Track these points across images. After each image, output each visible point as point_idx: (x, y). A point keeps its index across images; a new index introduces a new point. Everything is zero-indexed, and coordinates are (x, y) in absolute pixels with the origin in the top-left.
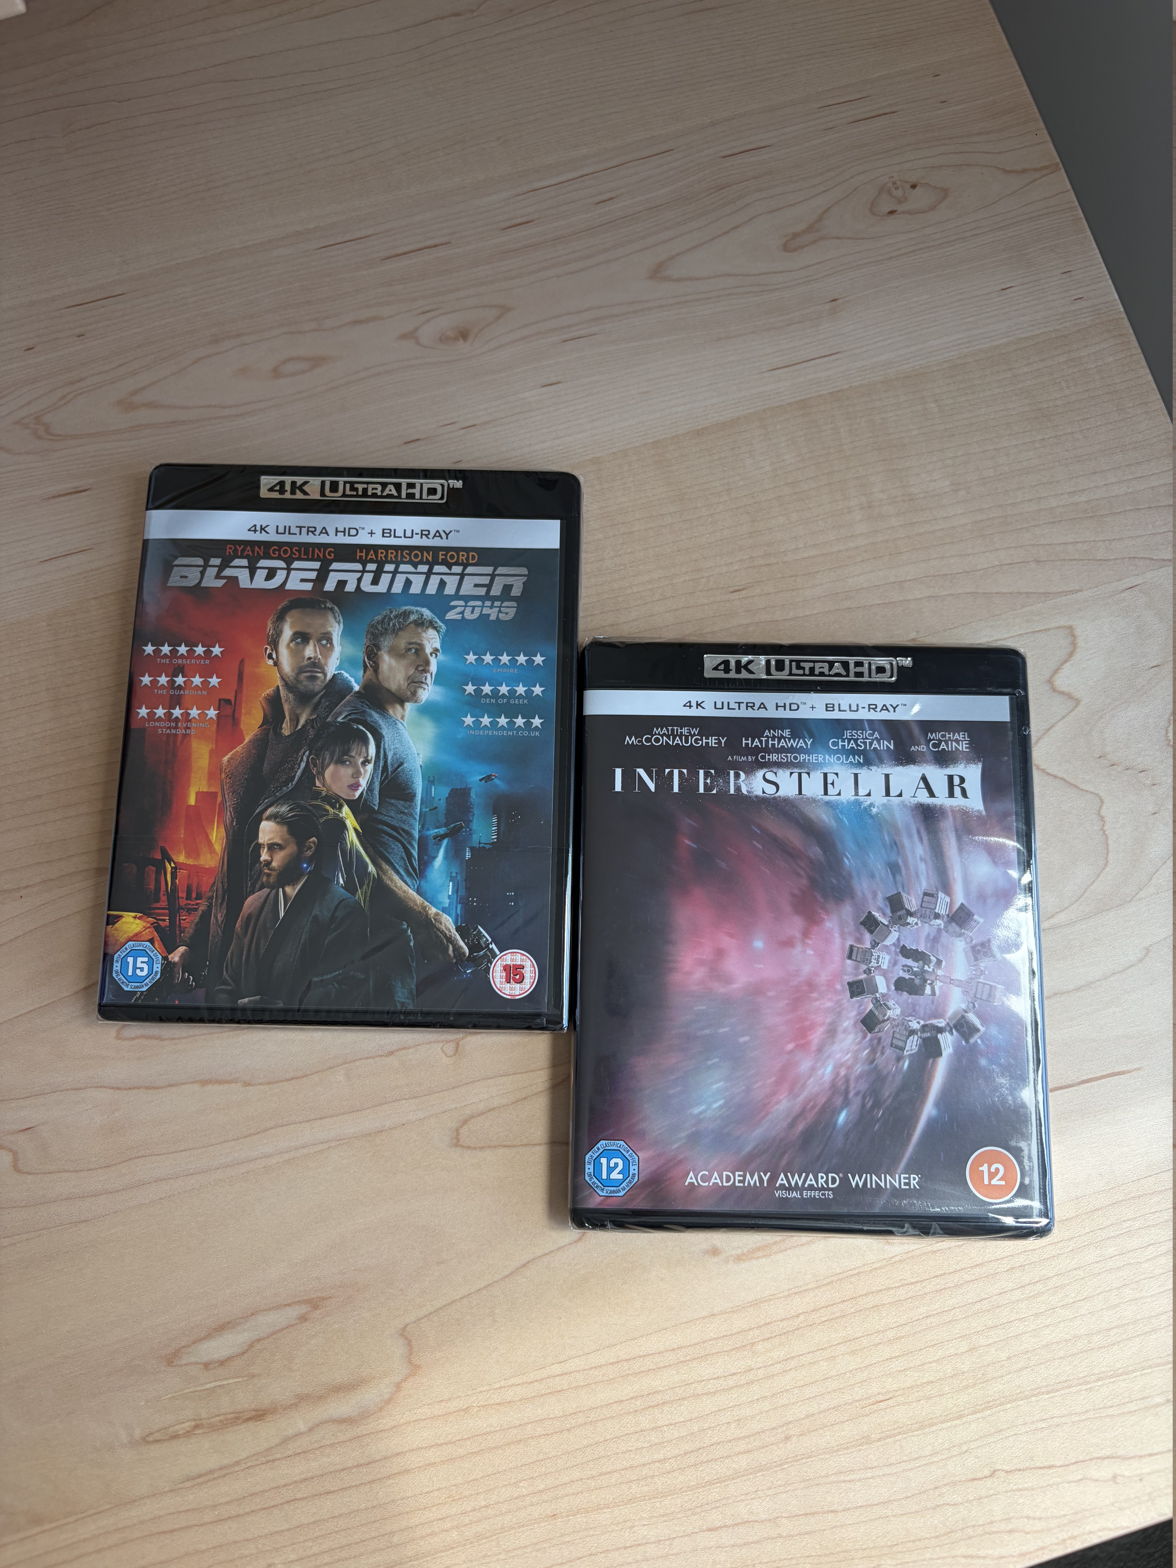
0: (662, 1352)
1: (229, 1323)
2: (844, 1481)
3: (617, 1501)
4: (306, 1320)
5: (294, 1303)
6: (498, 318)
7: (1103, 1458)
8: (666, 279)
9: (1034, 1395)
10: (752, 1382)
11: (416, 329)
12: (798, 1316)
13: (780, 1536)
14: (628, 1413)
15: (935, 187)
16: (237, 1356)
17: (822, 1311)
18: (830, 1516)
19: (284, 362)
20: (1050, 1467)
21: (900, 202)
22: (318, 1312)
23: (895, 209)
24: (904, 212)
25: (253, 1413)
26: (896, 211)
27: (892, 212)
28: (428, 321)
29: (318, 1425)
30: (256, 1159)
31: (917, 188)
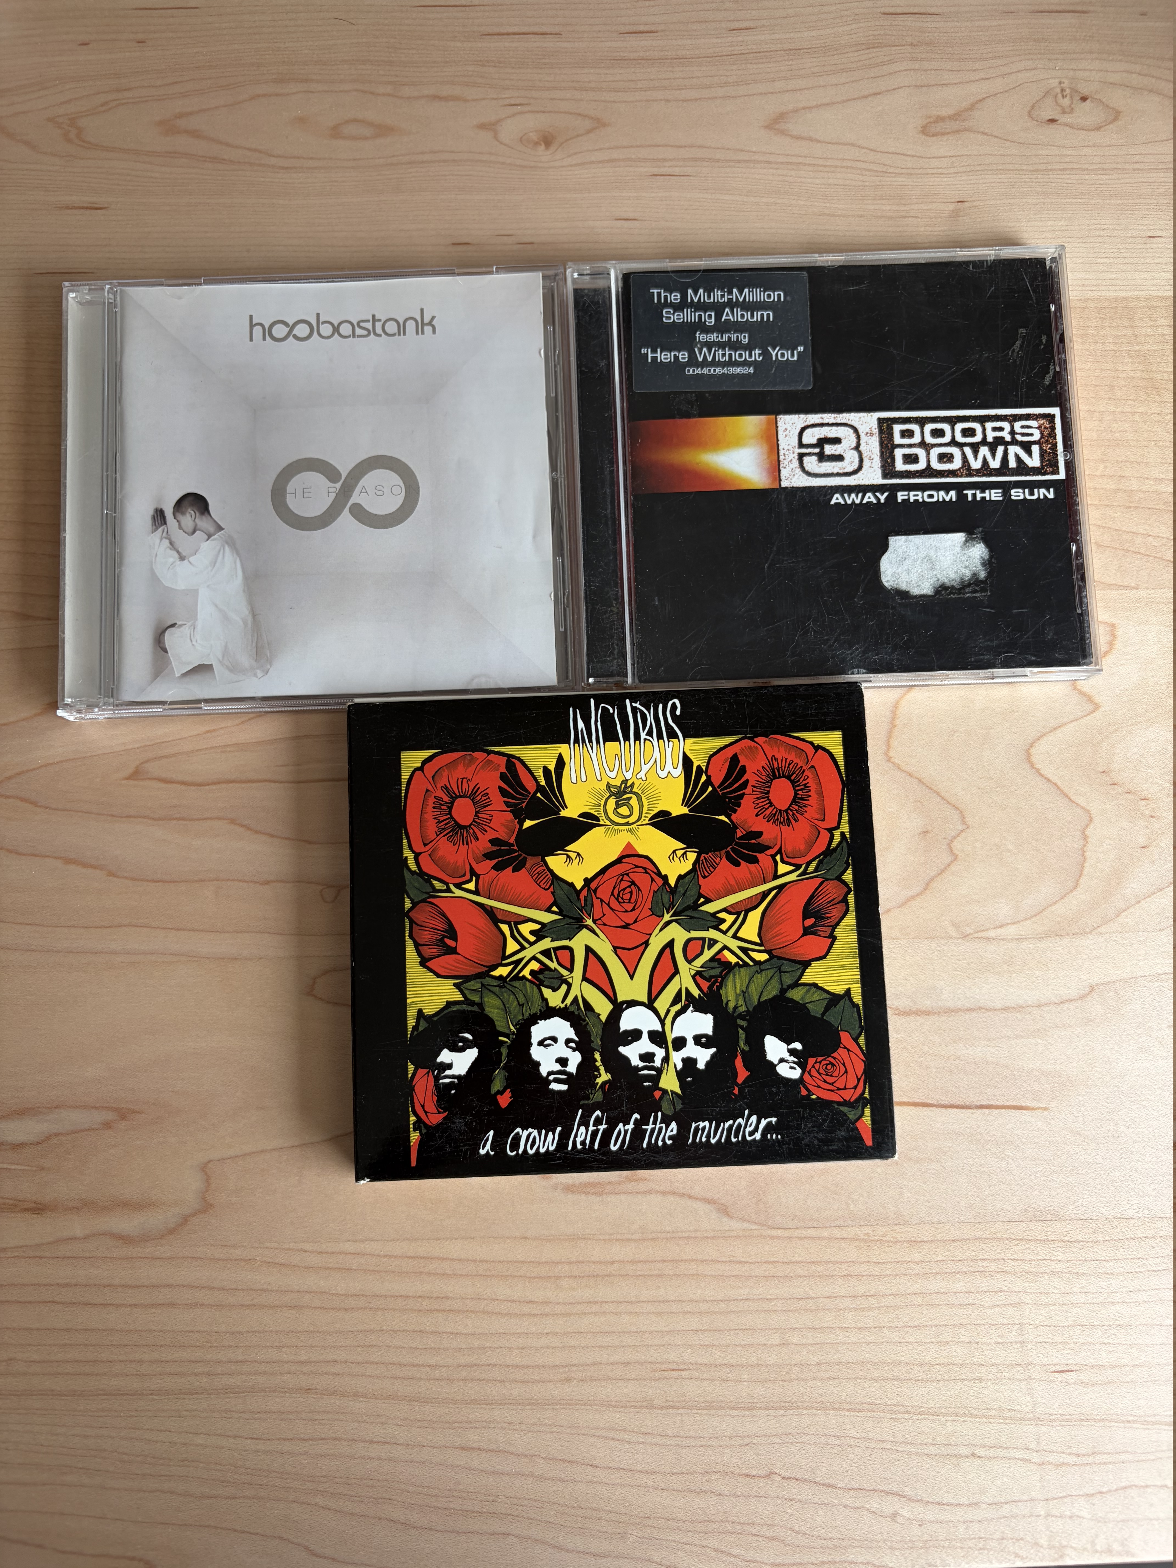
0: (464, 1261)
1: (32, 1109)
2: (613, 1439)
3: (376, 1394)
4: (110, 1128)
5: (103, 1107)
6: (589, 131)
7: (888, 1493)
8: (783, 132)
9: (834, 1409)
10: (547, 1315)
11: (499, 121)
12: (613, 1263)
13: (532, 1475)
14: (412, 1310)
15: (1107, 106)
16: (31, 1144)
17: (639, 1265)
18: (589, 1469)
19: (348, 122)
20: (829, 1486)
21: (1064, 112)
22: (124, 1123)
23: (1056, 117)
24: (1066, 125)
25: (33, 1205)
26: (1057, 121)
27: (1052, 121)
28: (514, 115)
29: (94, 1235)
30: (101, 952)
31: (1088, 101)
